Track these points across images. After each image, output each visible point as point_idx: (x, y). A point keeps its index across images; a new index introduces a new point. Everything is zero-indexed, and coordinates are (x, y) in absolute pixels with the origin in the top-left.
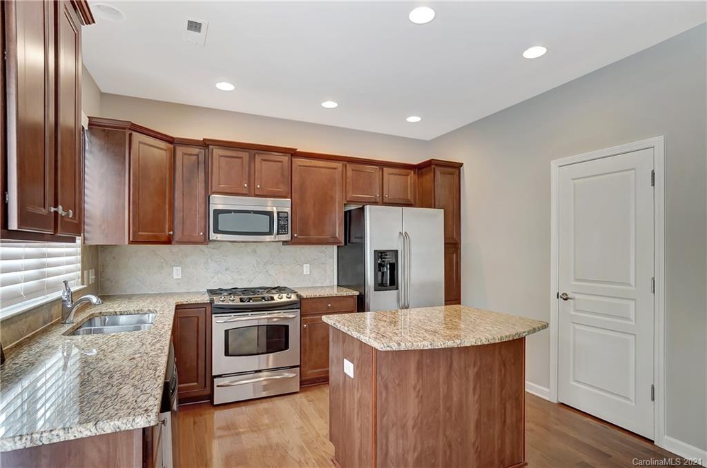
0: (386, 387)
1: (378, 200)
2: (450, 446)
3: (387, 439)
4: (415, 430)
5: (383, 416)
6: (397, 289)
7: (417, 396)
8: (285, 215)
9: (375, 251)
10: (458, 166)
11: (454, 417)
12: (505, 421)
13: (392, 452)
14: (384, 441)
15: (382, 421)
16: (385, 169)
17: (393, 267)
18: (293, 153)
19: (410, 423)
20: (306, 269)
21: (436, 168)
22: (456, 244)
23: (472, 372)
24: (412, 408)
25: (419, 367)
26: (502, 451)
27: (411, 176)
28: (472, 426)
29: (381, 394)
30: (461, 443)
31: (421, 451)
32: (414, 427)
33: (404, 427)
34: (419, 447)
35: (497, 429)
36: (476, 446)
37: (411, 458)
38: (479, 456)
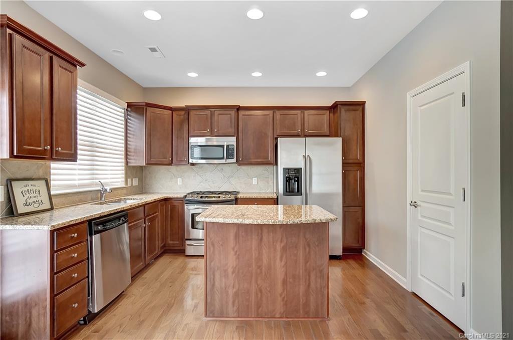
0: (213, 245)
1: (300, 133)
2: (261, 291)
3: (214, 276)
4: (234, 275)
5: (211, 262)
6: (301, 195)
7: (236, 254)
8: (233, 147)
9: (284, 169)
10: (363, 104)
11: (264, 274)
12: (309, 285)
13: (217, 284)
14: (212, 276)
15: (210, 265)
16: (305, 112)
18: (238, 108)
19: (230, 270)
20: (255, 181)
21: (342, 107)
22: (360, 163)
23: (279, 246)
24: (231, 261)
25: (237, 236)
26: (306, 304)
27: (326, 115)
29: (210, 248)
30: (269, 291)
31: (238, 289)
32: (233, 273)
33: (226, 271)
34: (237, 286)
35: (302, 289)
36: (283, 296)
37: (231, 292)
38: (286, 304)
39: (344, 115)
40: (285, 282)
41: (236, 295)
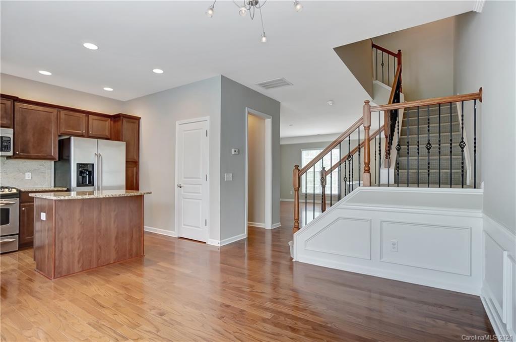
0: (61, 219)
1: (84, 134)
2: (100, 247)
3: (62, 243)
4: (79, 240)
5: (59, 233)
6: (93, 185)
7: (81, 224)
8: (8, 139)
9: (77, 164)
10: (138, 119)
11: (102, 235)
12: (132, 237)
13: (65, 249)
14: (60, 244)
16: (90, 116)
17: (91, 174)
18: (15, 99)
19: (76, 237)
20: (28, 176)
21: (124, 119)
23: (113, 214)
24: (77, 230)
25: (82, 210)
26: (131, 250)
28: (113, 239)
29: (58, 222)
30: (106, 246)
31: (83, 249)
32: (78, 239)
33: (72, 238)
34: (82, 248)
35: (128, 240)
36: (116, 247)
37: (77, 253)
38: (117, 252)
39: (126, 125)
40: (117, 238)
41: (81, 254)
